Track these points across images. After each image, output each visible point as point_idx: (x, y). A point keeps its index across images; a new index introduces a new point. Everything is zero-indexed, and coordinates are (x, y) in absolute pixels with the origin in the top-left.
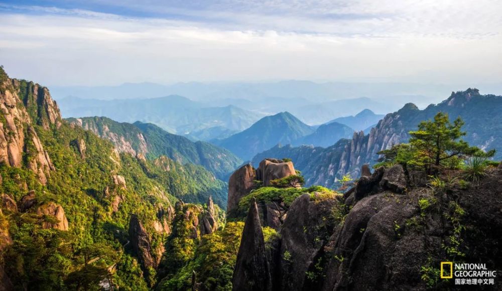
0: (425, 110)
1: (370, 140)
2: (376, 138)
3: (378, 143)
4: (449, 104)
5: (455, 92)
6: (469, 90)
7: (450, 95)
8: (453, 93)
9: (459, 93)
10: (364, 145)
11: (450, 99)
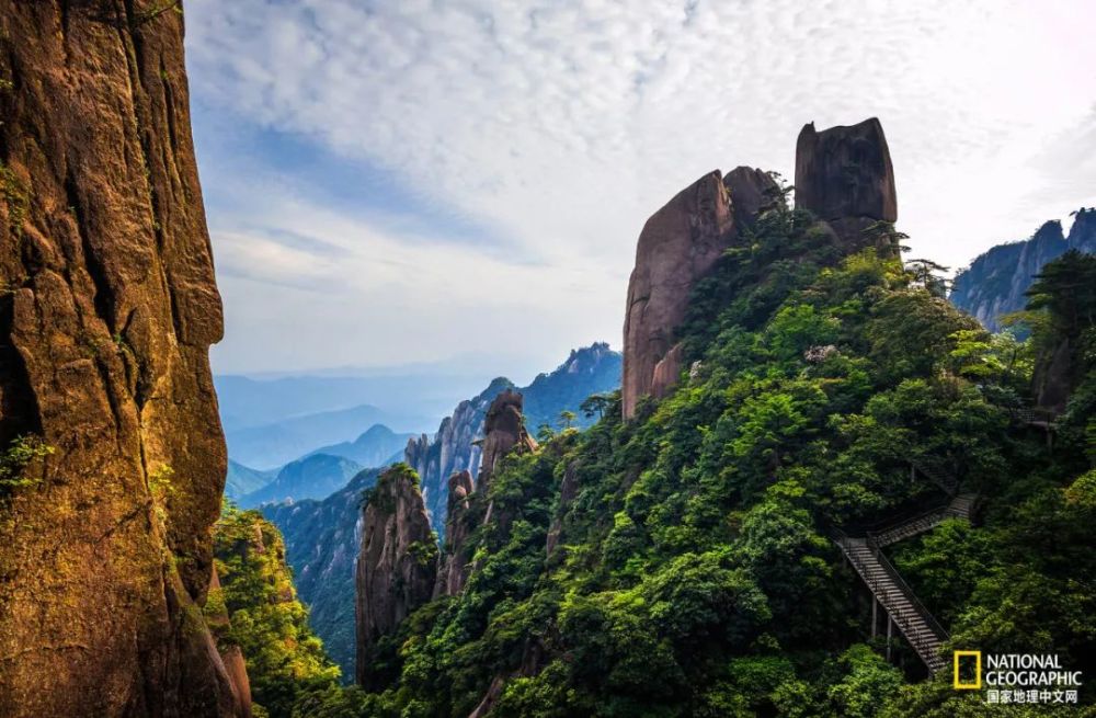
0: (531, 386)
1: (444, 450)
2: (455, 445)
3: (460, 455)
4: (571, 370)
5: (577, 350)
6: (595, 345)
7: (568, 356)
8: (573, 351)
9: (582, 351)
10: (433, 464)
11: (569, 362)
